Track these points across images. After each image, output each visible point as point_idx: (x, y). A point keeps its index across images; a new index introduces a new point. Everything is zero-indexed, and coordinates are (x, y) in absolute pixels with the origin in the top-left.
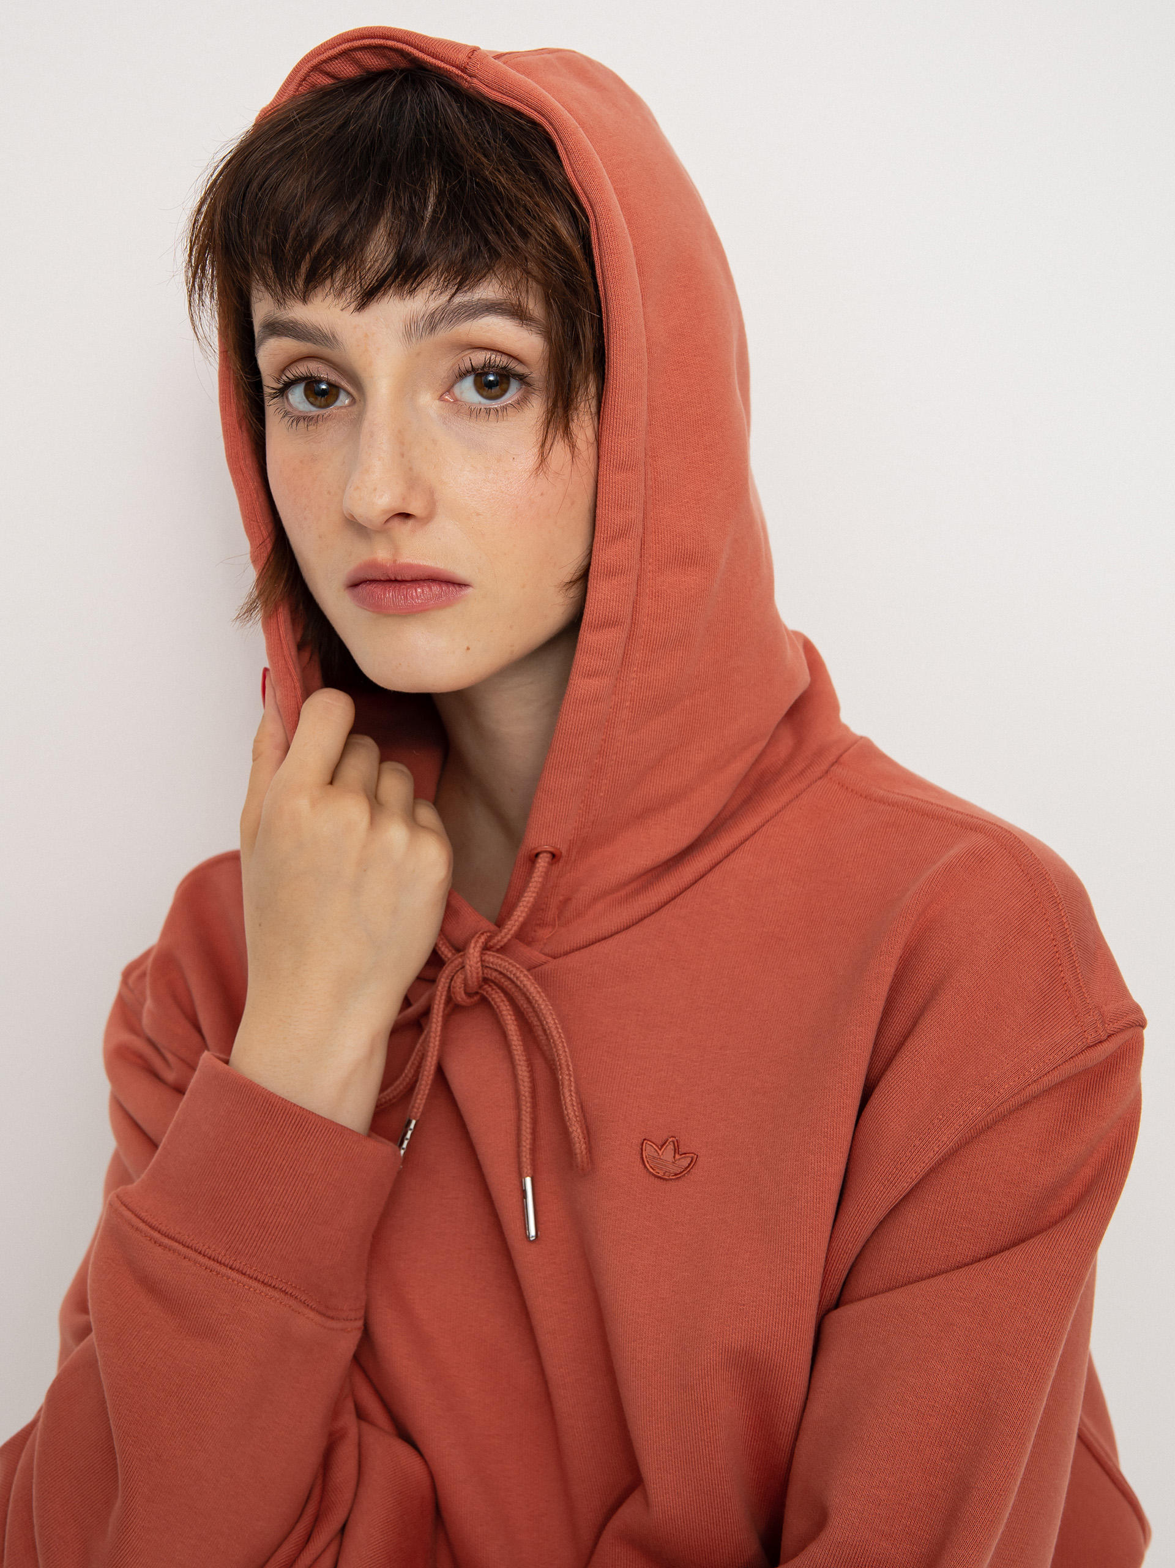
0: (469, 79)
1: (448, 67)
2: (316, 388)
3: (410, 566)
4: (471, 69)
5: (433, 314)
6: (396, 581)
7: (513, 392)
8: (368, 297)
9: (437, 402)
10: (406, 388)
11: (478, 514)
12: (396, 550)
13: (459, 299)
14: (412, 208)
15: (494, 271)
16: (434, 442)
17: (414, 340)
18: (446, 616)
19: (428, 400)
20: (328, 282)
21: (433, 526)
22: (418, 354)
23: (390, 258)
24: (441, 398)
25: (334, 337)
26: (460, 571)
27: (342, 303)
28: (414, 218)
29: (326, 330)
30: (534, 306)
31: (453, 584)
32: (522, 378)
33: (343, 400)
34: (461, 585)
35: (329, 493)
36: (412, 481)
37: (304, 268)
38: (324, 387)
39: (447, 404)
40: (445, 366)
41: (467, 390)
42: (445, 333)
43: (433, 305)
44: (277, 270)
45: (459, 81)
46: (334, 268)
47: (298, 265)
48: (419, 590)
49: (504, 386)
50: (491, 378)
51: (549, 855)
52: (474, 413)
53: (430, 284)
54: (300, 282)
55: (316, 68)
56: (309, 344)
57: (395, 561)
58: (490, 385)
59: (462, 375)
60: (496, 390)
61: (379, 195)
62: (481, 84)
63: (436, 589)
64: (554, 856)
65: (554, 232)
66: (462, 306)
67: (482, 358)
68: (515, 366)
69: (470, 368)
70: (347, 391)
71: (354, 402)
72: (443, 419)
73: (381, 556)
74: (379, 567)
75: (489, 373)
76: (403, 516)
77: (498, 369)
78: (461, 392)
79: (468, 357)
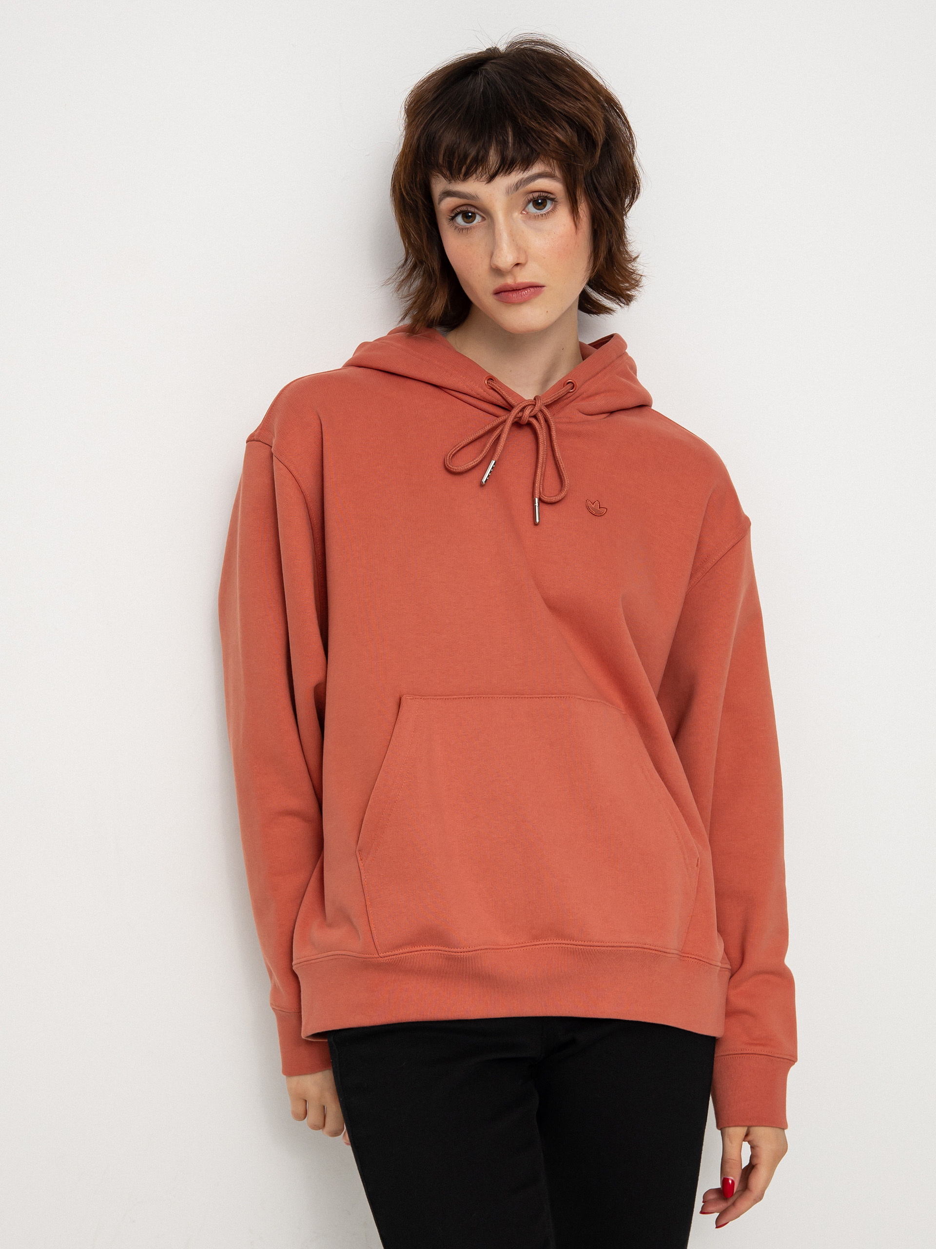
2: (467, 215)
3: (522, 283)
5: (518, 182)
6: (516, 290)
7: (549, 206)
8: (491, 178)
9: (520, 215)
10: (509, 211)
11: (544, 258)
12: (515, 278)
13: (526, 175)
14: (504, 140)
16: (523, 232)
17: (510, 194)
18: (538, 300)
19: (516, 215)
20: (474, 175)
21: (527, 266)
23: (499, 162)
24: (521, 213)
25: (477, 196)
26: (541, 282)
27: (480, 182)
28: (505, 143)
29: (473, 194)
30: (557, 173)
31: (537, 287)
32: (552, 200)
33: (478, 219)
34: (544, 286)
35: (481, 258)
36: (519, 249)
38: (470, 214)
39: (525, 215)
40: (522, 201)
41: (531, 208)
42: (522, 190)
43: (516, 180)
44: (451, 174)
47: (460, 169)
48: (526, 292)
49: (545, 204)
50: (540, 201)
52: (536, 217)
54: (461, 176)
56: (465, 200)
57: (516, 284)
58: (541, 203)
59: (529, 202)
60: (541, 207)
61: (490, 138)
63: (532, 289)
65: (558, 140)
66: (528, 177)
67: (536, 195)
68: (549, 195)
69: (531, 200)
70: (480, 215)
71: (484, 219)
72: (524, 222)
73: (509, 281)
74: (509, 285)
75: (538, 200)
76: (517, 264)
77: (542, 198)
78: (529, 209)
79: (531, 196)
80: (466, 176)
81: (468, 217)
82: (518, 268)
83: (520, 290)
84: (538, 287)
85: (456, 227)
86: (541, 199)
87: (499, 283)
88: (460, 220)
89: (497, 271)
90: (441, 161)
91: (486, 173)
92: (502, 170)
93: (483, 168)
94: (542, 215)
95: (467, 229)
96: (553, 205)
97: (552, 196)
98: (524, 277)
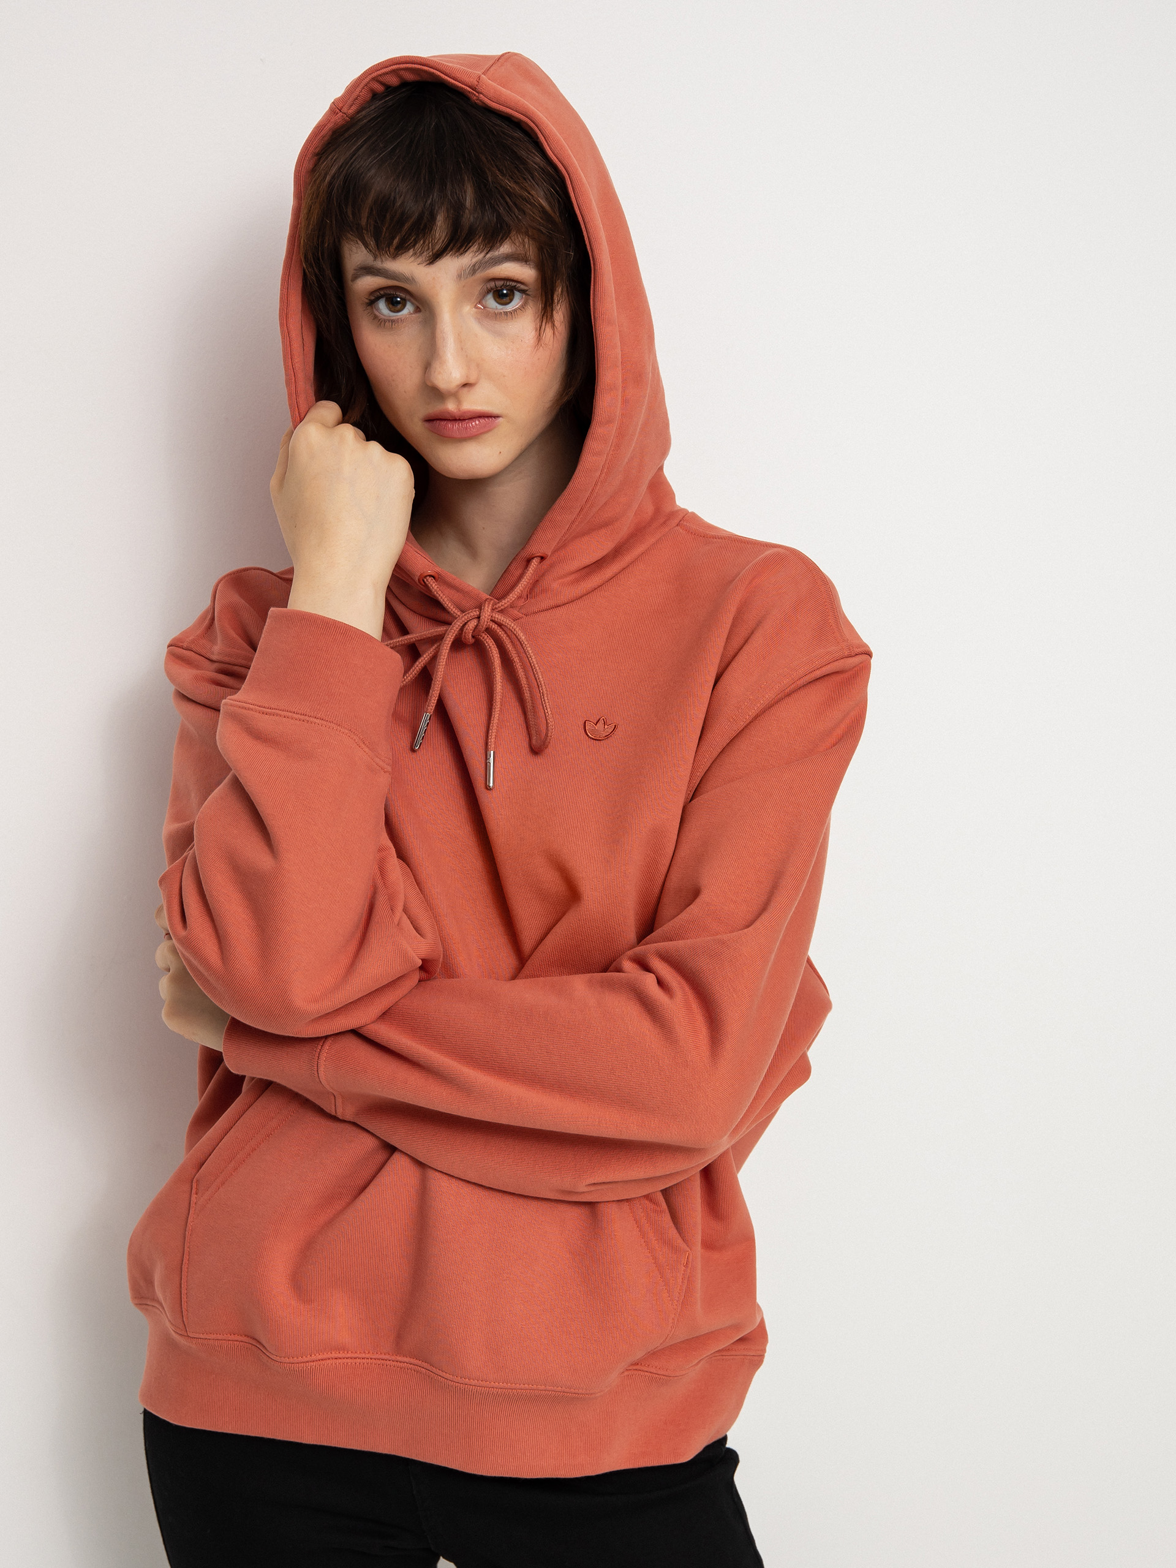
0: (477, 94)
1: (463, 86)
2: (394, 301)
3: (469, 411)
4: (479, 89)
5: (474, 265)
6: (459, 419)
7: (517, 300)
9: (474, 310)
10: (458, 302)
11: (504, 376)
12: (459, 402)
13: (489, 256)
15: (510, 238)
16: (476, 336)
17: (463, 279)
18: (489, 436)
19: (468, 309)
21: (480, 389)
22: (464, 286)
24: (476, 307)
25: (413, 279)
26: (496, 409)
27: (420, 260)
29: (406, 274)
31: (489, 418)
32: (523, 292)
33: (409, 308)
34: (497, 417)
35: (411, 368)
36: (468, 360)
37: (396, 242)
38: (399, 299)
39: (480, 310)
40: (478, 289)
41: (491, 302)
42: (481, 274)
43: (474, 260)
45: (470, 95)
46: (415, 242)
48: (474, 423)
49: (511, 297)
50: (505, 292)
51: (539, 558)
52: (496, 316)
53: (475, 248)
54: (392, 250)
55: (375, 79)
56: (394, 281)
57: (459, 411)
58: (506, 295)
59: (488, 291)
60: (505, 301)
62: (485, 98)
63: (482, 421)
64: (542, 558)
66: (491, 258)
67: (500, 283)
68: (519, 285)
69: (492, 289)
70: (412, 303)
71: (417, 310)
72: (479, 321)
73: (451, 406)
74: (449, 413)
75: (503, 290)
76: (465, 385)
77: (508, 288)
78: (486, 301)
79: (492, 284)
80: (400, 250)
81: (395, 304)
82: (465, 390)
83: (465, 420)
84: (491, 417)
85: (376, 317)
86: (506, 290)
87: (436, 408)
88: (382, 306)
89: (435, 393)
90: (364, 222)
91: (428, 249)
92: (454, 246)
93: (424, 243)
94: (506, 313)
95: (393, 321)
96: (523, 300)
97: (522, 287)
98: (473, 402)
